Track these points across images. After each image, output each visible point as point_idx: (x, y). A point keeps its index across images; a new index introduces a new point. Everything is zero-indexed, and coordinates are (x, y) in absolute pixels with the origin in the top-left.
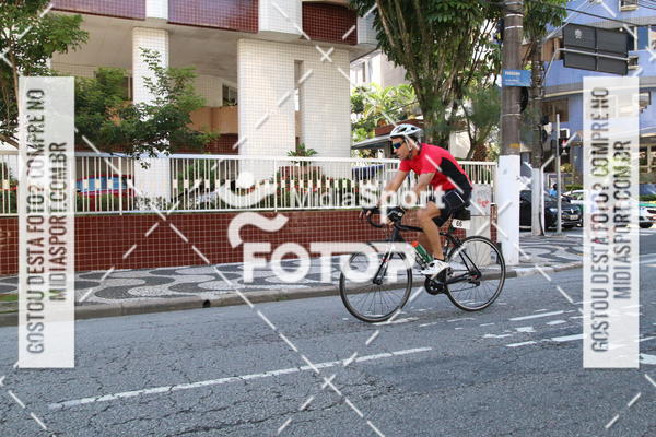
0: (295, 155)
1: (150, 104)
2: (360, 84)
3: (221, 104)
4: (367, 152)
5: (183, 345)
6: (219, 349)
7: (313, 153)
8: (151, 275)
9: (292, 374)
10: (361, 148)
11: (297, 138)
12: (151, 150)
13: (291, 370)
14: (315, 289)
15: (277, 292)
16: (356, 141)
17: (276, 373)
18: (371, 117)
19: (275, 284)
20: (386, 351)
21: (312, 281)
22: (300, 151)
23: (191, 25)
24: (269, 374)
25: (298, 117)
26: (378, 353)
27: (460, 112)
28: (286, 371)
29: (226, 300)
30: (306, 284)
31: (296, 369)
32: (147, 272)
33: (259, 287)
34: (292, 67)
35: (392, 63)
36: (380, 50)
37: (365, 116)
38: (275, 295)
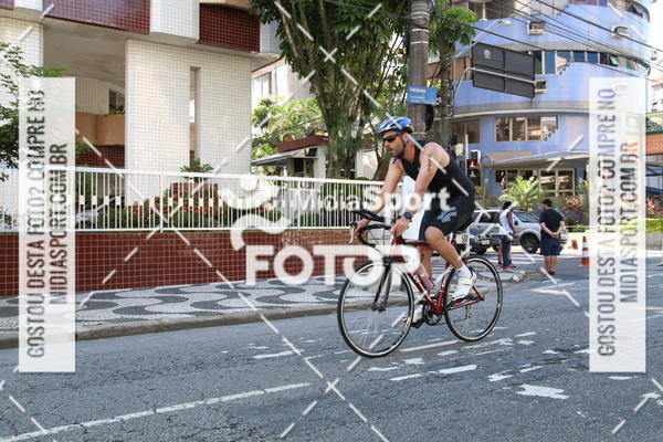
0: (189, 170)
1: (8, 106)
2: (266, 96)
3: (108, 112)
4: (271, 169)
5: (25, 387)
6: (67, 391)
7: (208, 168)
8: (8, 305)
9: (145, 418)
10: (265, 164)
11: (192, 153)
12: (9, 159)
13: (144, 413)
14: (201, 319)
15: (156, 323)
16: (260, 157)
17: (126, 417)
18: (275, 132)
19: (156, 313)
20: (259, 388)
21: (198, 310)
22: (194, 166)
23: (71, 21)
24: (117, 419)
25: (194, 129)
26: (249, 391)
27: (367, 130)
28: (138, 415)
29: (96, 332)
30: (190, 313)
31: (151, 412)
32: (4, 301)
33: (137, 317)
34: (187, 74)
35: (296, 74)
36: (283, 60)
37: (269, 131)
38: (155, 326)
